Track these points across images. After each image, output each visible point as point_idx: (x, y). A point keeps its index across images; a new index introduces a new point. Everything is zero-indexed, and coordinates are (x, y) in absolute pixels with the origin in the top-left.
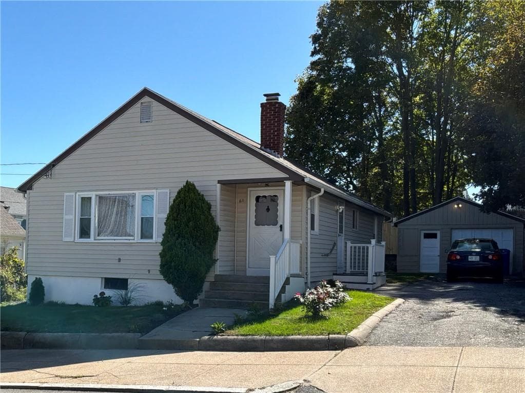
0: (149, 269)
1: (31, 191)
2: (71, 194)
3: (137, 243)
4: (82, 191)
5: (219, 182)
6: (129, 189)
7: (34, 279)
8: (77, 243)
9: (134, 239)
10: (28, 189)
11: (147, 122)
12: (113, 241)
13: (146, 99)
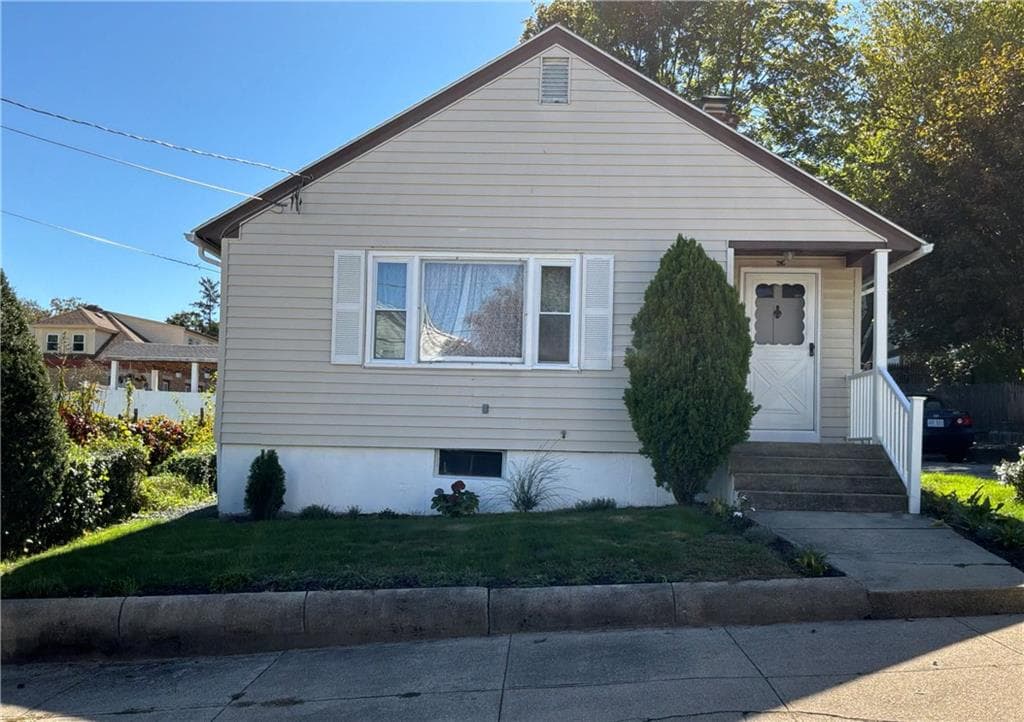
0: (564, 428)
1: (232, 240)
2: (356, 253)
3: (533, 370)
4: (383, 248)
5: (732, 244)
6: (510, 251)
7: (260, 454)
8: (370, 368)
9: (523, 363)
10: (227, 235)
11: (557, 102)
12: (469, 366)
13: (556, 51)
